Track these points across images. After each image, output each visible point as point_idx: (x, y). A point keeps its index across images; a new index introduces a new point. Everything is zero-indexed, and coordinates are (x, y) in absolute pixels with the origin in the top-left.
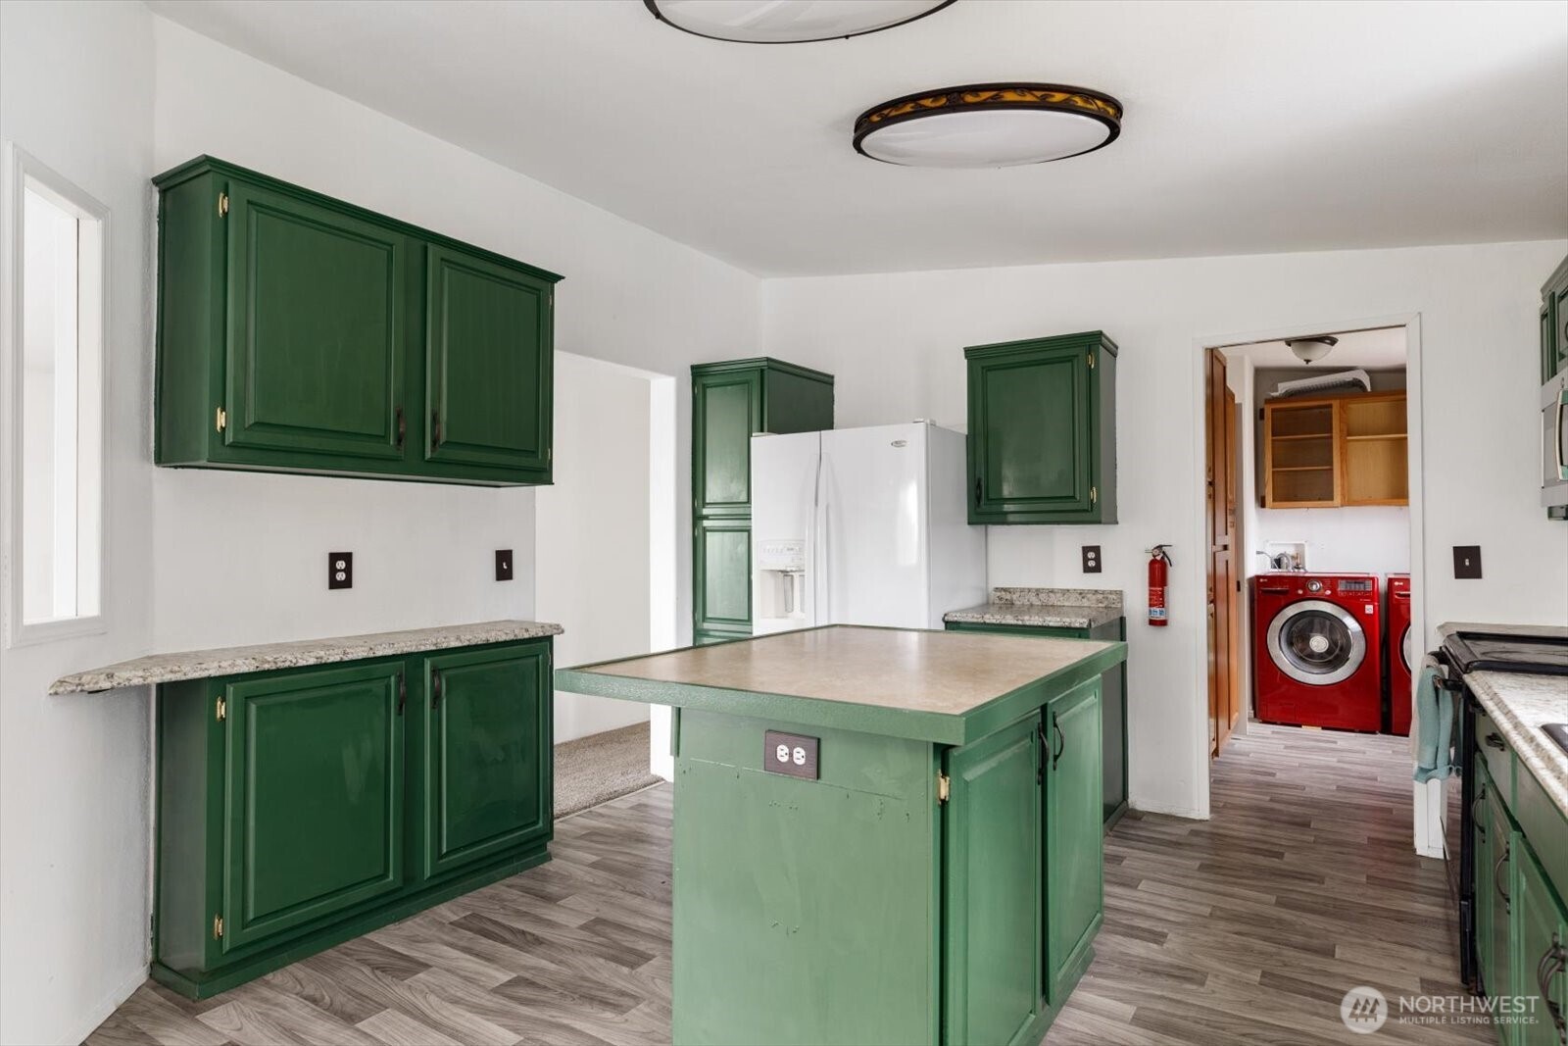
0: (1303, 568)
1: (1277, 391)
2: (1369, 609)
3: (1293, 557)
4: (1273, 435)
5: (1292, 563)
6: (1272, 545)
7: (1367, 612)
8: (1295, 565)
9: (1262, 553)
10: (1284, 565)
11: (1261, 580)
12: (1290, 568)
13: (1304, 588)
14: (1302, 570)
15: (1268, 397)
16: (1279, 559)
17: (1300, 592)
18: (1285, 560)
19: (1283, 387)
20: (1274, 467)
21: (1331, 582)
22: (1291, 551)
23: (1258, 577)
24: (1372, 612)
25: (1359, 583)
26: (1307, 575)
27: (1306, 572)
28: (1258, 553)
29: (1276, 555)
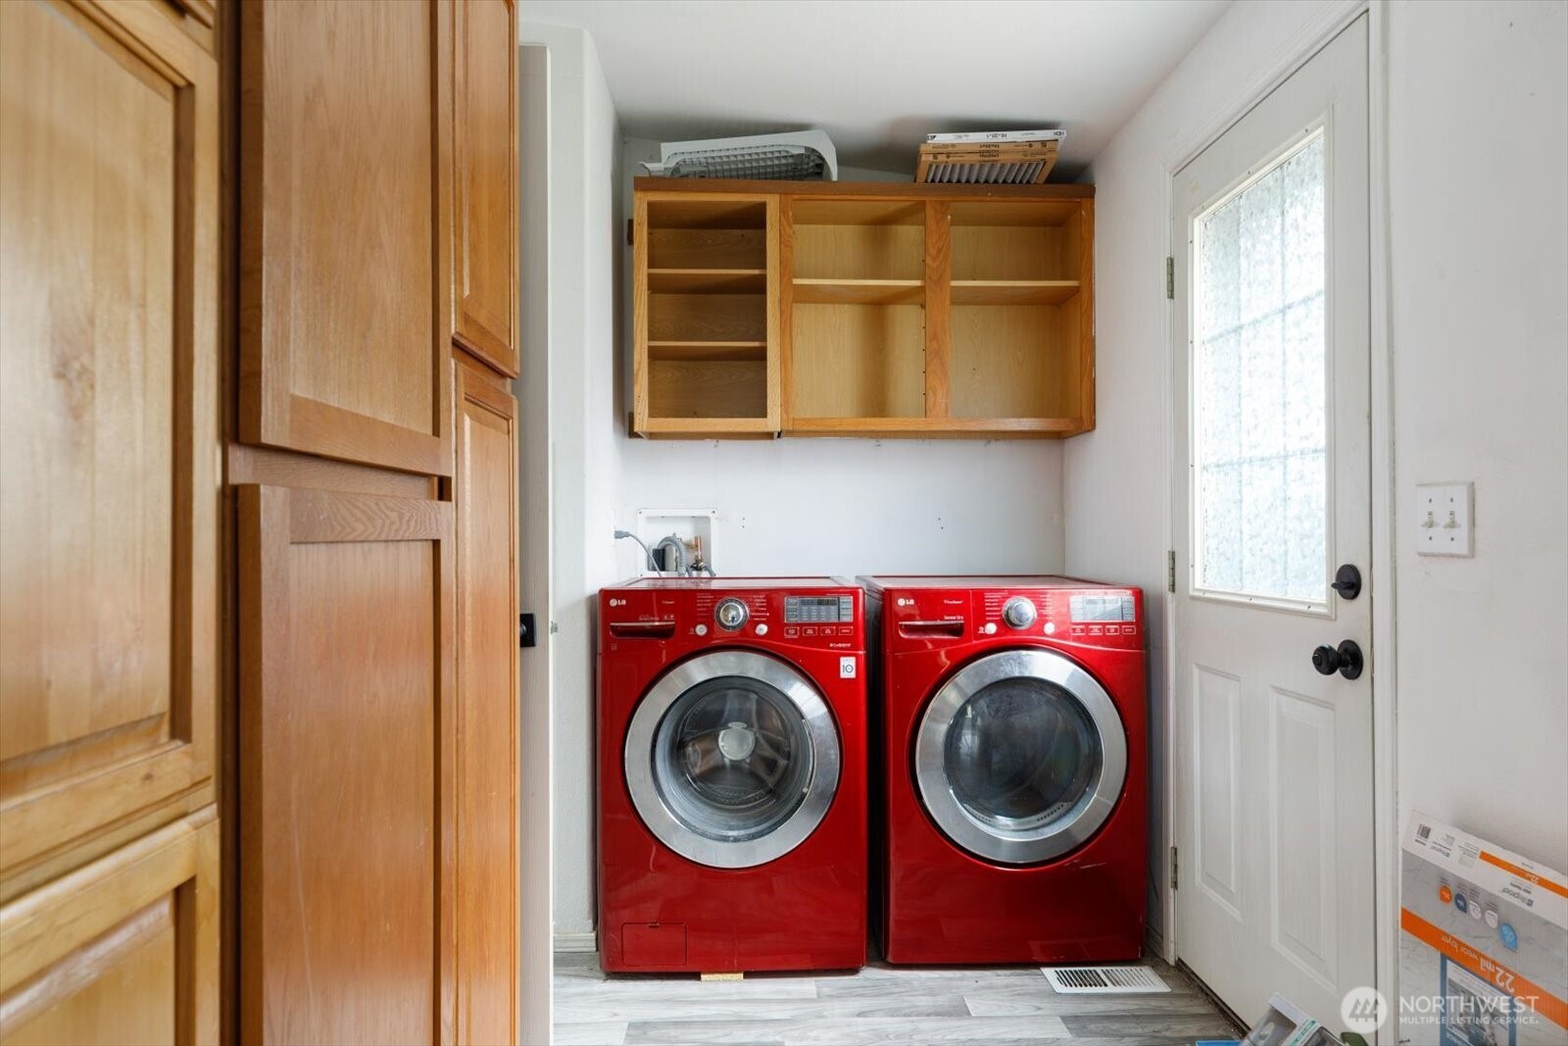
0: (707, 568)
1: (660, 161)
2: (848, 667)
3: (688, 546)
4: (650, 266)
5: (688, 558)
6: (650, 519)
7: (844, 675)
8: (692, 561)
9: (627, 535)
10: (671, 562)
11: (613, 603)
12: (683, 570)
13: (710, 620)
14: (705, 574)
15: (644, 174)
16: (664, 550)
17: (701, 630)
18: (672, 555)
19: (672, 154)
20: (651, 337)
21: (769, 601)
22: (685, 533)
23: (606, 594)
24: (853, 675)
25: (828, 603)
26: (715, 585)
27: (712, 578)
28: (619, 535)
29: (655, 541)
